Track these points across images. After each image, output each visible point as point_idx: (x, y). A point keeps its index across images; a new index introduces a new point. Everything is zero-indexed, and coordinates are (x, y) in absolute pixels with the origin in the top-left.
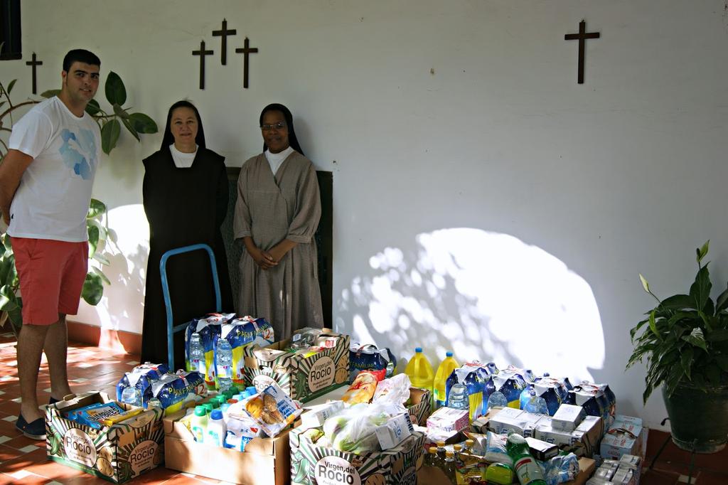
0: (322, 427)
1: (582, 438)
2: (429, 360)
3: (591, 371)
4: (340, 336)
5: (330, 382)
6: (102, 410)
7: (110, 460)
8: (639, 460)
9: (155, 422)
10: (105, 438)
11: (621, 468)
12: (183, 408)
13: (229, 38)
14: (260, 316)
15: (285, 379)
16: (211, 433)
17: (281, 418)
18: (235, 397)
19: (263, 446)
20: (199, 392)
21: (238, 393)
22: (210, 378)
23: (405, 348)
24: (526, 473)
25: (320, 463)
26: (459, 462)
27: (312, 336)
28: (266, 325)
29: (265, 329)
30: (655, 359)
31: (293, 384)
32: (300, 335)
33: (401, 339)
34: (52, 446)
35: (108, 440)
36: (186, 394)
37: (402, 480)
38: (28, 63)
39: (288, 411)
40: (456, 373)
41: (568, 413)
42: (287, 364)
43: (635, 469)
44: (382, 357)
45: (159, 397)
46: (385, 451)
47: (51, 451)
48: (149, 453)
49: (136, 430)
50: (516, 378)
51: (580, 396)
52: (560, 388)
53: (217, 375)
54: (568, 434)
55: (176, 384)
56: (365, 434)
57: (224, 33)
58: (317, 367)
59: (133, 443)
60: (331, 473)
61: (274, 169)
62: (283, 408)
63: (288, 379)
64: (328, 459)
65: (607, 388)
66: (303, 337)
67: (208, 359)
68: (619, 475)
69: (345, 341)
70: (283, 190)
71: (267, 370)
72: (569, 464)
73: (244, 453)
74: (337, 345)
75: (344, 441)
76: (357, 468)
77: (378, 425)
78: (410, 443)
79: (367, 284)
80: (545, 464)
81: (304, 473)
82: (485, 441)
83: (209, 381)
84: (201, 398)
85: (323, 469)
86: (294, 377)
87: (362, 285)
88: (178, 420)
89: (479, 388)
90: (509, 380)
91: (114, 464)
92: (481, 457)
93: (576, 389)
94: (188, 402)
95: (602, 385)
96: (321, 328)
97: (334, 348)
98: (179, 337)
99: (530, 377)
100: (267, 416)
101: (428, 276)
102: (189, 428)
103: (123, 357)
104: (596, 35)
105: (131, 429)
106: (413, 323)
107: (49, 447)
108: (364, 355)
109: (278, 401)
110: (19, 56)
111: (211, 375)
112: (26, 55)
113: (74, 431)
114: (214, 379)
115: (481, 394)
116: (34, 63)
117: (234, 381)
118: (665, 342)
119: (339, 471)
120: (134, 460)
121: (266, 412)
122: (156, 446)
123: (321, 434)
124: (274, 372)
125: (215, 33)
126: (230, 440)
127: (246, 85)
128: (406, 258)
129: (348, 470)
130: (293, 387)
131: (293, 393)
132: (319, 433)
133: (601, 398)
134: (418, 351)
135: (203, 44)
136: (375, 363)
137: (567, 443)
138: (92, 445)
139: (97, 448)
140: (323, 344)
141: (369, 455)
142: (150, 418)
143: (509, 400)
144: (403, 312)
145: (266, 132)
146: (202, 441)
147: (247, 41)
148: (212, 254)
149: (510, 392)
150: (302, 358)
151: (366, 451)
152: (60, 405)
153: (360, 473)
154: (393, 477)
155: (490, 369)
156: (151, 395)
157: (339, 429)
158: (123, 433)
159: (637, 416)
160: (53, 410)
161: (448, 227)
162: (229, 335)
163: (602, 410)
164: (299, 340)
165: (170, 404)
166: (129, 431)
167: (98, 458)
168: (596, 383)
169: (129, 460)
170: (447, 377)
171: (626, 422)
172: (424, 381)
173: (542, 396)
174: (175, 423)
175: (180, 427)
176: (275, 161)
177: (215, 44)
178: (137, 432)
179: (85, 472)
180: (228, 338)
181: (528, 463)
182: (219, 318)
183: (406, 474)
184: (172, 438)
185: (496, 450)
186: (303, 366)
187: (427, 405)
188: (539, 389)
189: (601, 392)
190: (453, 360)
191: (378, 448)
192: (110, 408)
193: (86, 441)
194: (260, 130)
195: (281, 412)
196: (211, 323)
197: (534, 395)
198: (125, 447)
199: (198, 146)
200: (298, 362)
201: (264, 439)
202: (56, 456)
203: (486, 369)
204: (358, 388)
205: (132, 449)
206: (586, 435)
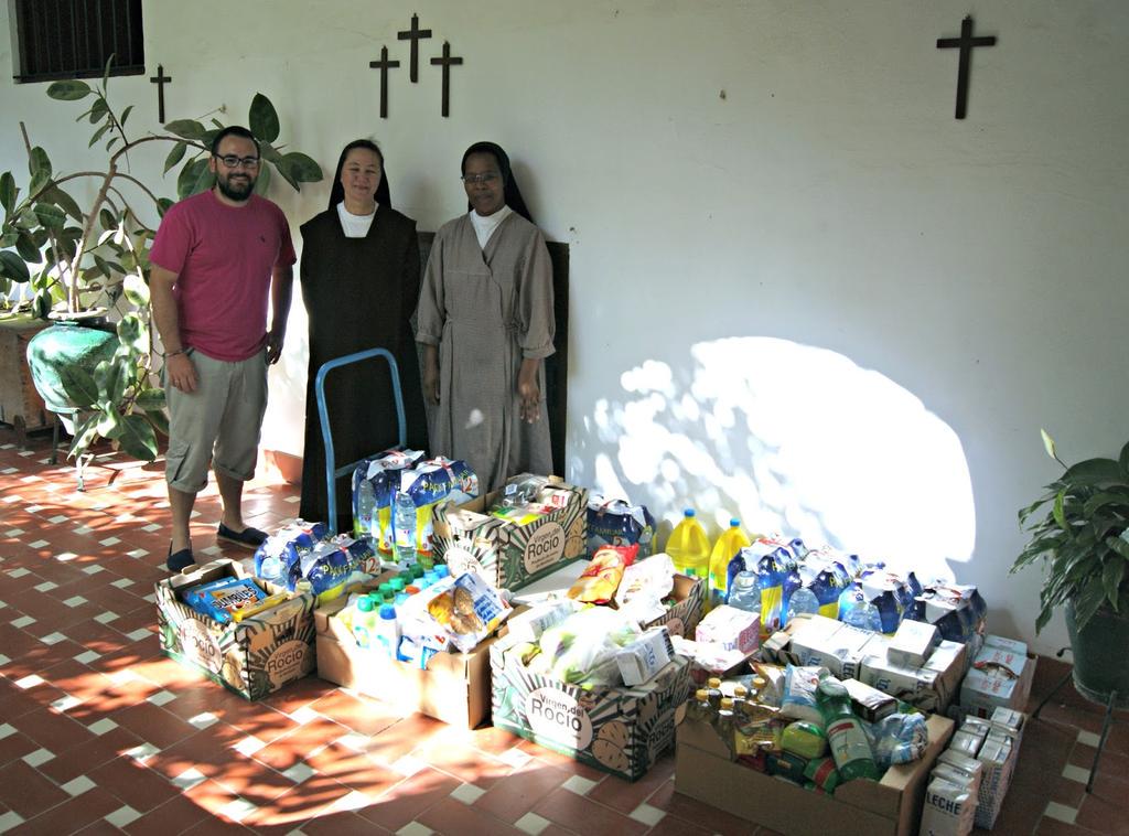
0: (538, 642)
1: (935, 684)
2: (704, 529)
3: (952, 564)
4: (574, 490)
5: (557, 558)
6: (232, 591)
7: (240, 669)
8: (1022, 720)
9: (304, 614)
10: (231, 637)
11: (992, 734)
12: (345, 593)
13: (422, 43)
14: (458, 457)
15: (490, 558)
16: (379, 637)
17: (479, 625)
18: (417, 583)
19: (452, 666)
20: (368, 569)
21: (421, 575)
22: (387, 545)
23: (669, 507)
24: (845, 746)
25: (533, 695)
26: (741, 715)
27: (533, 488)
28: (466, 472)
29: (465, 477)
30: (1058, 568)
31: (501, 565)
32: (516, 486)
33: (664, 495)
34: (166, 639)
35: (236, 640)
36: (349, 573)
37: (653, 730)
38: (153, 80)
39: (489, 613)
40: (743, 555)
41: (913, 635)
42: (493, 537)
43: (1015, 737)
44: (635, 521)
45: (309, 577)
46: (629, 688)
47: (165, 643)
48: (295, 657)
49: (275, 627)
50: (833, 569)
51: (933, 607)
52: (902, 590)
53: (395, 541)
54: (912, 675)
55: (334, 559)
56: (601, 659)
57: (415, 34)
58: (539, 538)
59: (272, 646)
60: (549, 712)
61: (483, 240)
62: (483, 609)
63: (494, 558)
64: (543, 691)
65: (975, 594)
66: (519, 490)
67: (383, 519)
68: (989, 748)
69: (580, 498)
70: (495, 273)
71: (465, 541)
72: (912, 732)
73: (426, 670)
74: (569, 505)
75: (569, 671)
76: (587, 710)
77: (622, 645)
78: (667, 678)
79: (618, 413)
80: (876, 728)
81: (510, 706)
82: (783, 680)
83: (384, 548)
84: (371, 577)
85: (537, 704)
86: (502, 555)
87: (610, 412)
88: (334, 615)
89: (777, 580)
90: (823, 573)
91: (245, 674)
92: (774, 709)
93: (926, 595)
94: (350, 585)
95: (967, 588)
96: (546, 475)
97: (563, 509)
98: (343, 485)
99: (854, 565)
100: (458, 622)
101: (708, 406)
102: (348, 625)
103: (279, 488)
104: (990, 41)
105: (267, 627)
106: (684, 473)
107: (162, 638)
108: (609, 516)
109: (476, 597)
110: (140, 70)
111: (388, 540)
112: (151, 69)
113: (192, 622)
114: (392, 546)
115: (780, 588)
116: (161, 80)
117: (419, 552)
118: (1078, 540)
119: (561, 710)
120: (273, 669)
121: (457, 616)
122: (304, 647)
123: (537, 651)
124: (474, 547)
125: (402, 36)
126: (406, 649)
127: (446, 113)
128: (676, 377)
129: (573, 710)
130: (502, 569)
131: (501, 577)
132: (535, 649)
133: (965, 610)
134: (689, 514)
135: (385, 51)
136: (624, 529)
137: (910, 687)
138: (216, 644)
139: (222, 649)
140: (548, 502)
141: (604, 695)
142: (295, 610)
143: (822, 602)
144: (669, 456)
145: (471, 186)
146: (367, 647)
147: (446, 47)
148: (394, 364)
149: (825, 589)
150: (516, 528)
151: (601, 687)
152: (174, 580)
153: (591, 717)
154: (639, 729)
155: (795, 550)
156: (299, 574)
157: (563, 648)
158: (255, 633)
159: (1020, 639)
160: (166, 589)
161: (741, 334)
162: (412, 488)
163: (965, 631)
164: (514, 494)
165: (326, 589)
166: (264, 629)
167: (224, 663)
168: (958, 583)
169: (266, 669)
170: (730, 559)
171: (1002, 648)
172: (694, 558)
173: (874, 602)
174: (330, 618)
175: (336, 624)
176: (484, 227)
177: (400, 51)
178: (276, 630)
179: (208, 679)
180: (410, 491)
181: (849, 730)
182: (398, 459)
183: (659, 721)
184: (327, 640)
185: (800, 701)
186: (516, 537)
187: (698, 600)
188: (869, 590)
189: (965, 601)
190: (739, 531)
191: (620, 683)
192: (245, 588)
193: (208, 638)
194: (461, 183)
195: (480, 614)
196: (387, 467)
197: (860, 599)
198: (260, 651)
199: (377, 205)
200: (509, 534)
201: (454, 656)
202: (171, 650)
203: (789, 549)
204: (596, 575)
205: (270, 654)
206: (941, 678)
